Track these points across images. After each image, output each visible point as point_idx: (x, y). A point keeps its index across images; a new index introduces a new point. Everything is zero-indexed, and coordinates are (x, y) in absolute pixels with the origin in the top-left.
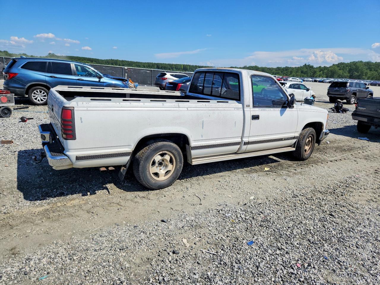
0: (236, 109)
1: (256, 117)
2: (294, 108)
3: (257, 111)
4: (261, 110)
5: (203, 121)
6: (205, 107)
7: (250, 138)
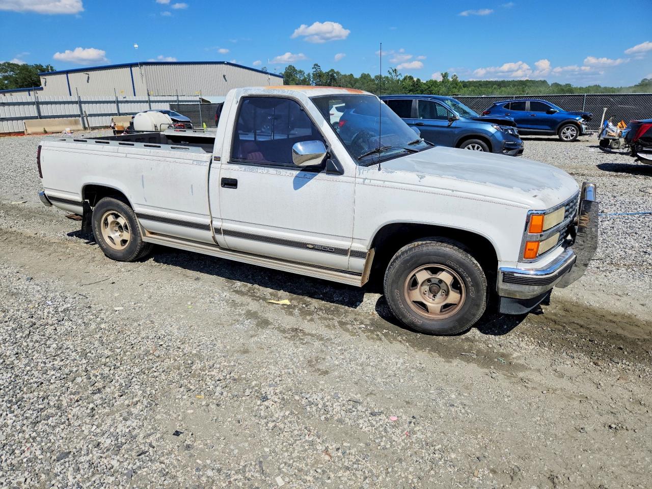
0: (195, 163)
1: (229, 183)
2: (345, 174)
3: (236, 171)
4: (245, 170)
5: (143, 176)
6: (148, 154)
7: (226, 222)
